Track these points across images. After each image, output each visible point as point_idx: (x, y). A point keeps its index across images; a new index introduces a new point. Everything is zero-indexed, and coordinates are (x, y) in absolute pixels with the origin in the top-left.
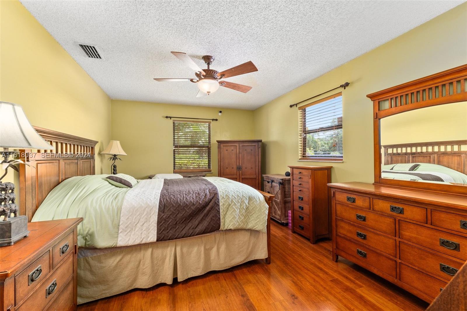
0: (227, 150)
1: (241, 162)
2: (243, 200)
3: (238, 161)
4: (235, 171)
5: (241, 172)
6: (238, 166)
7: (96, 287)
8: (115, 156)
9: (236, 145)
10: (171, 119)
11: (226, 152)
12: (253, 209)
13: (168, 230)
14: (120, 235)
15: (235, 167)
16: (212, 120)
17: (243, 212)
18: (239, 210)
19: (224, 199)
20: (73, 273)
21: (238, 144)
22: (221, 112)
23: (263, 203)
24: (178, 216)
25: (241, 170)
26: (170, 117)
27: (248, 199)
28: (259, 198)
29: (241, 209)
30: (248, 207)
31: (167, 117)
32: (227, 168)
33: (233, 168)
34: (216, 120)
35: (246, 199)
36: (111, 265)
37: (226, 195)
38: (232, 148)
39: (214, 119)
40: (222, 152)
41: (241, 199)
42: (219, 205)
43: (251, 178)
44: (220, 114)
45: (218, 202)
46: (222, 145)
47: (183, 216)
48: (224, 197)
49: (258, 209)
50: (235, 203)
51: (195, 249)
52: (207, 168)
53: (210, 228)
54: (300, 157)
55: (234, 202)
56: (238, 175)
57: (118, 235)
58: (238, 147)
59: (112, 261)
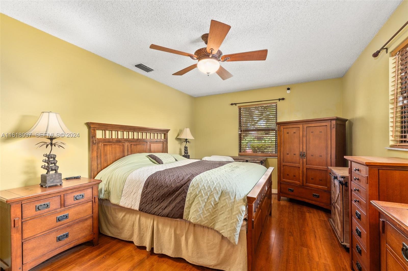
0: (288, 133)
1: (305, 148)
2: (212, 193)
3: (301, 146)
4: (298, 158)
5: (305, 160)
6: (301, 152)
7: (115, 229)
8: (186, 139)
9: (298, 126)
10: (236, 105)
11: (287, 135)
12: (222, 207)
13: (146, 203)
14: (122, 197)
15: (297, 153)
16: (278, 100)
17: (209, 207)
18: (204, 204)
19: (194, 187)
20: (93, 214)
21: (302, 125)
22: (288, 89)
23: (238, 203)
24: (154, 194)
25: (305, 157)
26: (234, 104)
27: (220, 193)
28: (236, 195)
29: (207, 203)
30: (218, 203)
31: (232, 104)
32: (288, 154)
33: (295, 154)
34: (283, 99)
35: (217, 193)
36: (120, 217)
37: (198, 184)
38: (294, 130)
39: (280, 98)
40: (282, 135)
41: (211, 192)
42: (186, 193)
43: (319, 169)
44: (288, 92)
45: (187, 190)
46: (282, 128)
47: (157, 195)
48: (195, 185)
49: (228, 209)
50: (202, 195)
51: (168, 229)
52: (274, 153)
53: (173, 214)
54: (391, 143)
55: (201, 193)
56: (301, 162)
57: (121, 197)
58: (301, 129)
59: (121, 215)
